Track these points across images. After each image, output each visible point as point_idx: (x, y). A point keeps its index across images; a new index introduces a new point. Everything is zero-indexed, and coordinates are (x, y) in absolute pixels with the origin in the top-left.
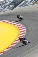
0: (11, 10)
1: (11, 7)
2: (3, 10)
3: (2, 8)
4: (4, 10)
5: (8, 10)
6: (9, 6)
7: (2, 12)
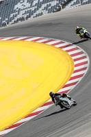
0: (54, 12)
1: (53, 5)
2: (35, 11)
3: (33, 9)
4: (38, 12)
5: (46, 14)
6: (48, 3)
7: (32, 16)
